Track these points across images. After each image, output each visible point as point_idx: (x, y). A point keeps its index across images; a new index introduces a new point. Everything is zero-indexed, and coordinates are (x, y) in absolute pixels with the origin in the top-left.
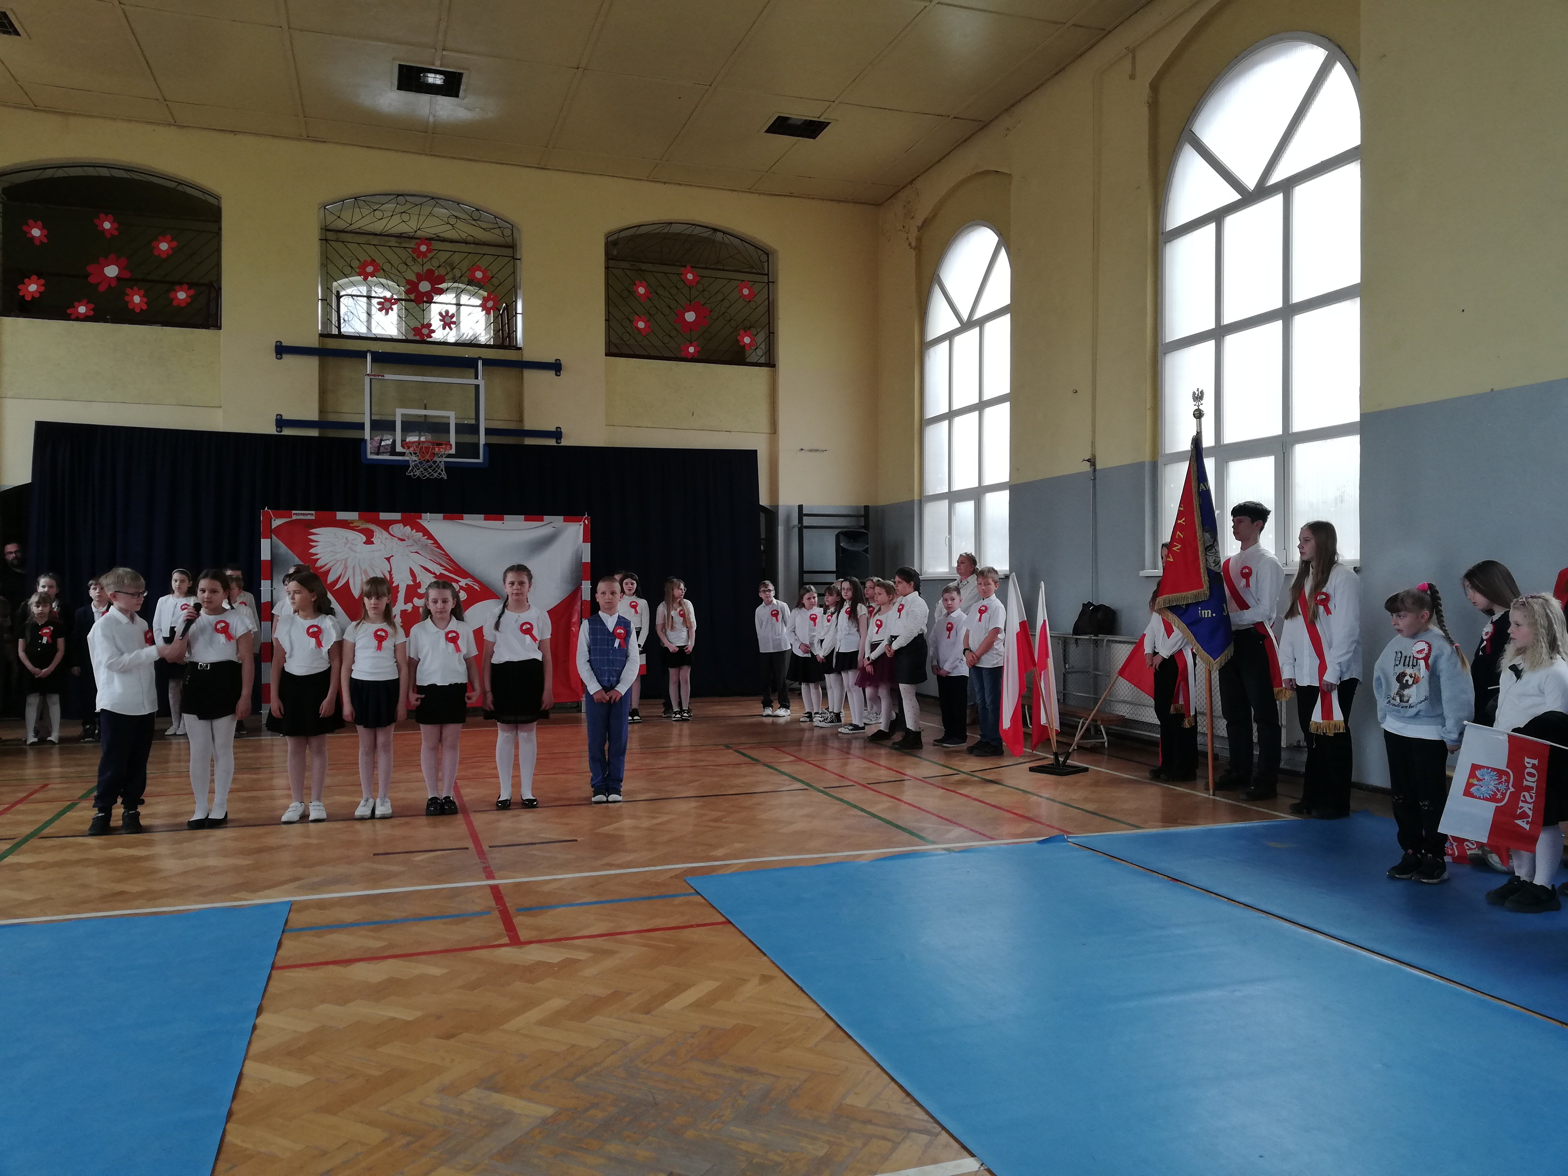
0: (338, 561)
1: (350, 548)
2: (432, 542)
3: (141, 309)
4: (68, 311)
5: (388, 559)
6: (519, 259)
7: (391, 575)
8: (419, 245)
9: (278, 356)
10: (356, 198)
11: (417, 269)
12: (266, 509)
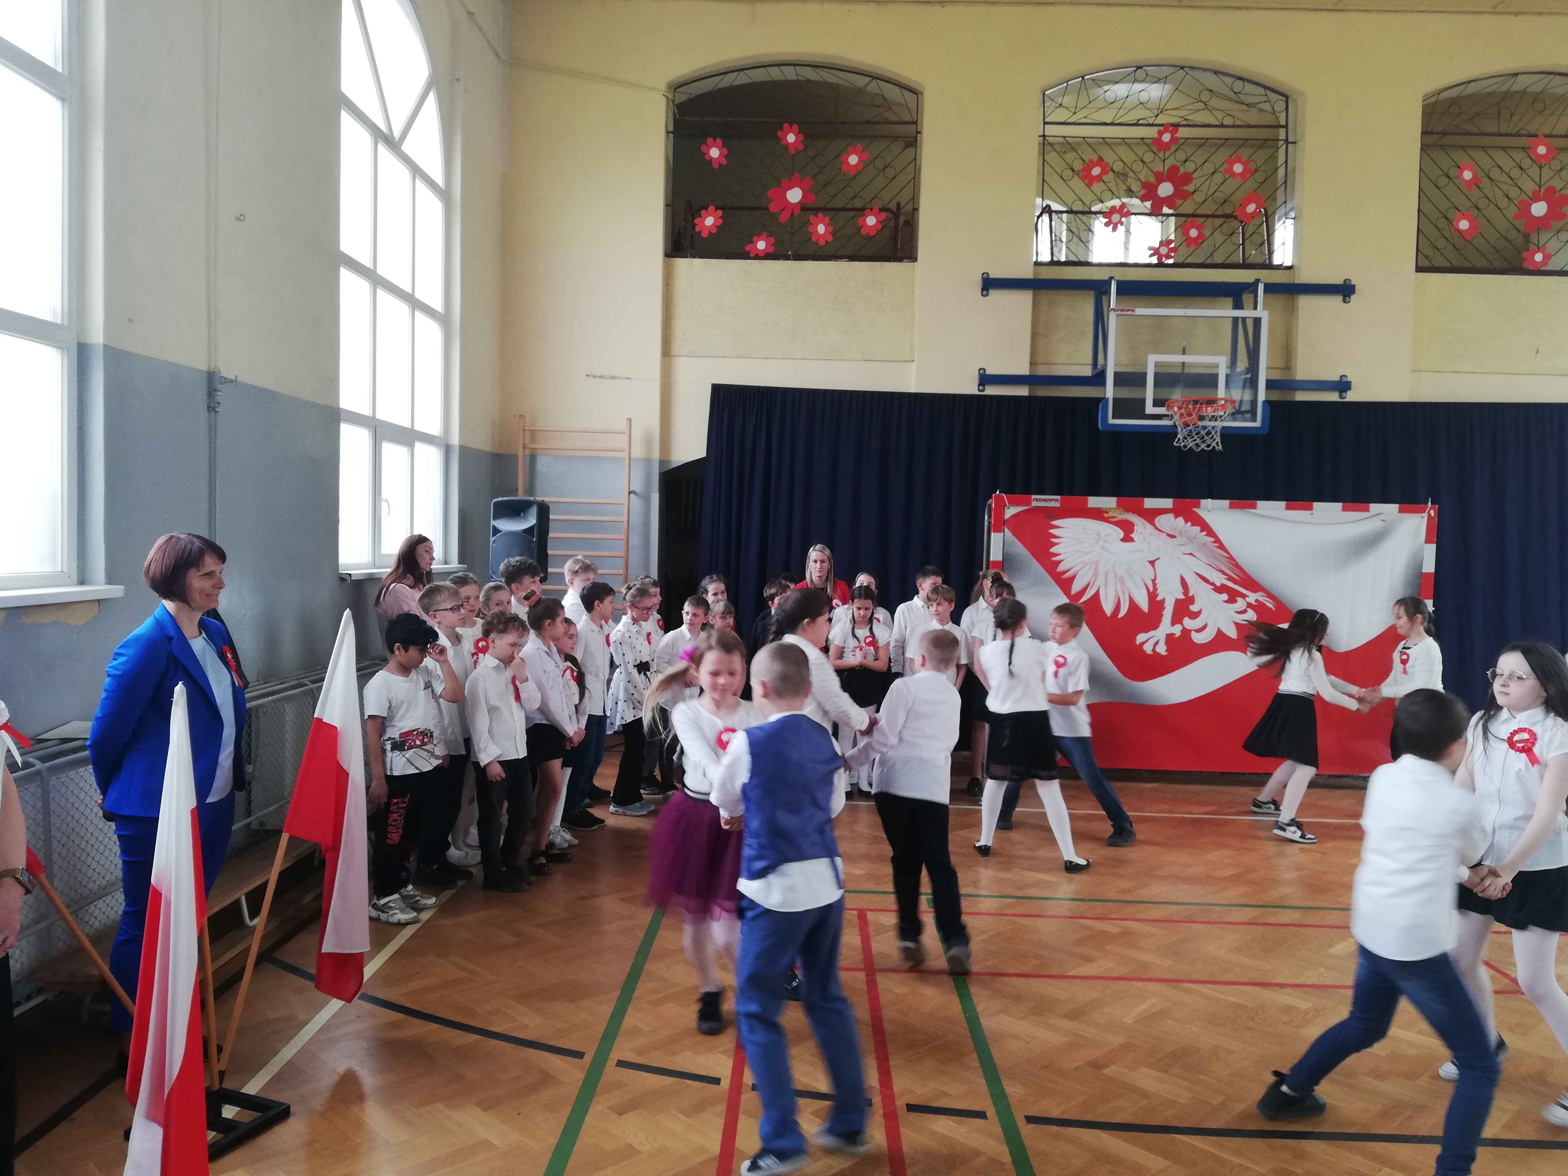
0: (1087, 564)
1: (1103, 547)
2: (1213, 539)
3: (826, 242)
4: (747, 248)
5: (1152, 563)
6: (1294, 143)
7: (1155, 585)
8: (1160, 134)
9: (985, 292)
10: (1083, 77)
11: (1159, 167)
12: (998, 492)
